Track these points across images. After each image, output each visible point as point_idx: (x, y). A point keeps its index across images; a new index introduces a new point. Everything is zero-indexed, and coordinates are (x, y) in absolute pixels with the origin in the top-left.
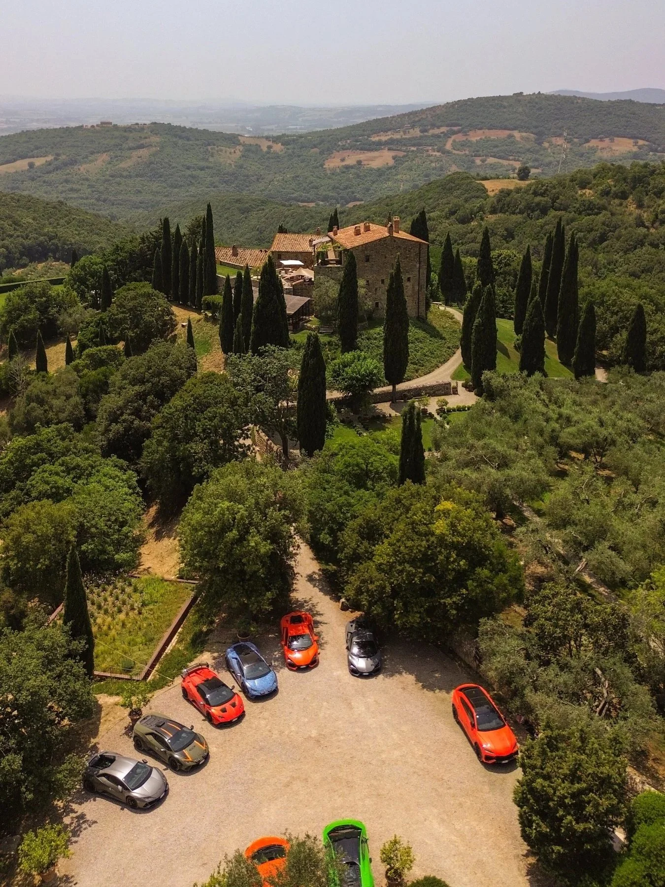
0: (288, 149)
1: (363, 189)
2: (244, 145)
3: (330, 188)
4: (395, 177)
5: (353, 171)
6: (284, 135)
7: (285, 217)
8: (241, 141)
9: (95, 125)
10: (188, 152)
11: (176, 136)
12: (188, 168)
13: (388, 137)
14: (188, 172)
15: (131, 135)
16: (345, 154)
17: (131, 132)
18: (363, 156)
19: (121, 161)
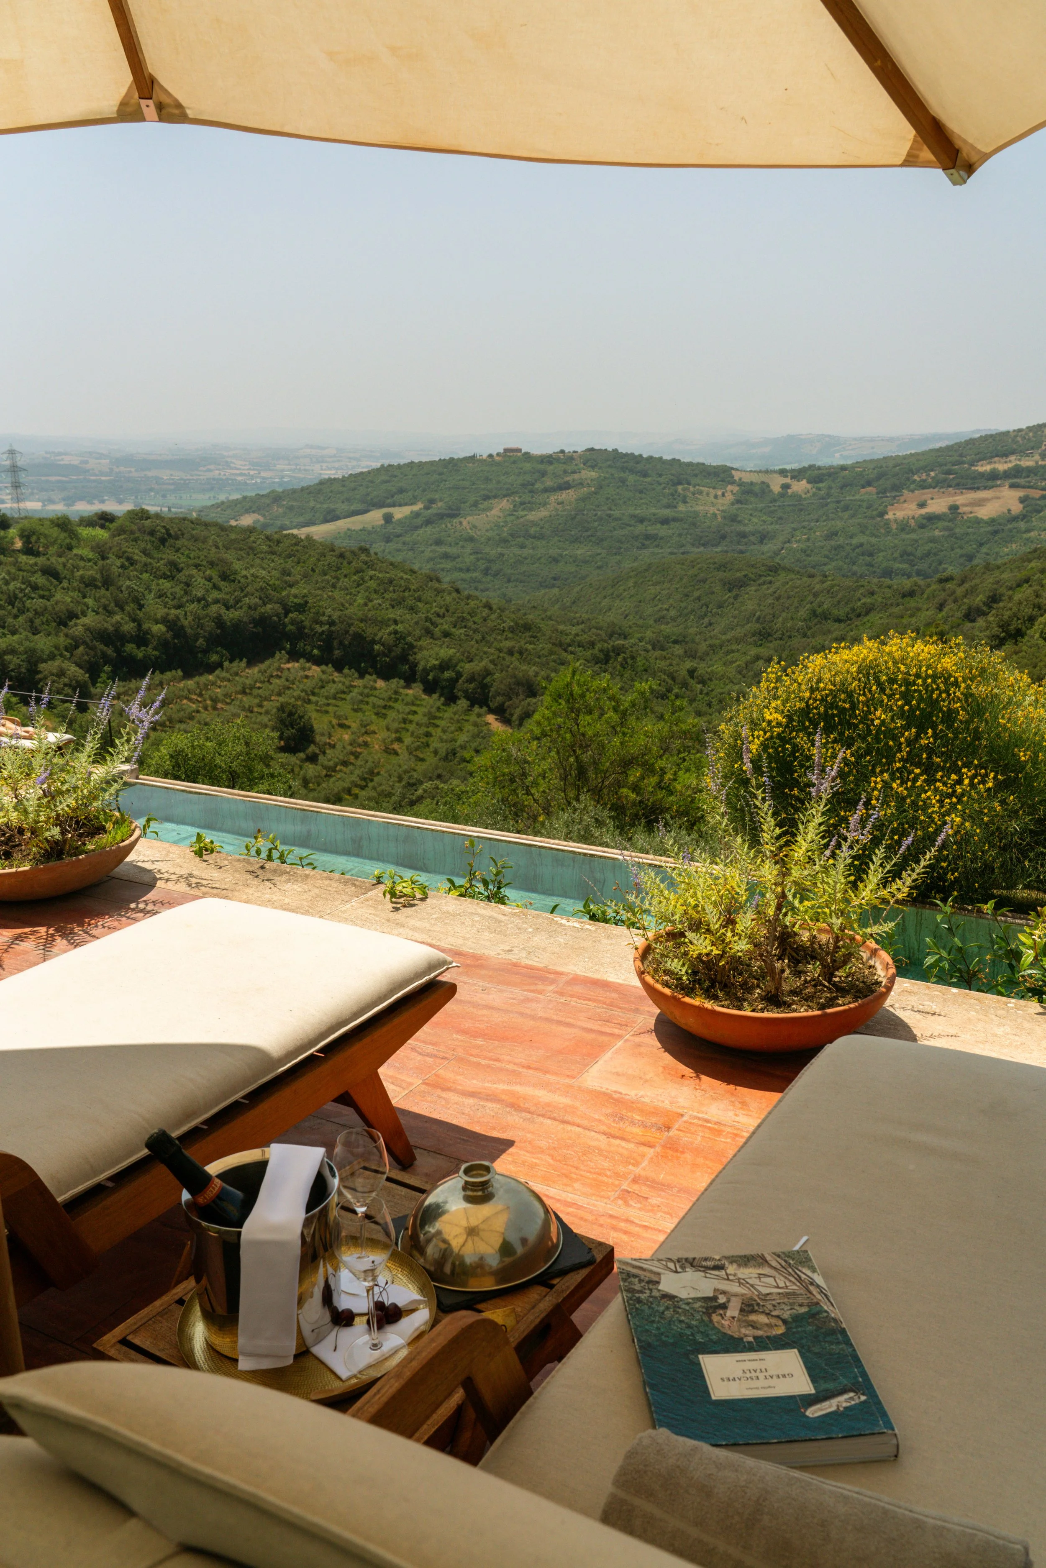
0: (819, 489)
1: (962, 556)
2: (741, 484)
3: (896, 555)
4: (1025, 536)
5: (941, 524)
6: (811, 467)
7: (816, 595)
8: (736, 478)
9: (494, 454)
10: (643, 495)
11: (623, 469)
12: (642, 521)
13: (1010, 465)
14: (640, 528)
15: (551, 467)
16: (926, 494)
17: (551, 463)
18: (962, 499)
19: (531, 510)
